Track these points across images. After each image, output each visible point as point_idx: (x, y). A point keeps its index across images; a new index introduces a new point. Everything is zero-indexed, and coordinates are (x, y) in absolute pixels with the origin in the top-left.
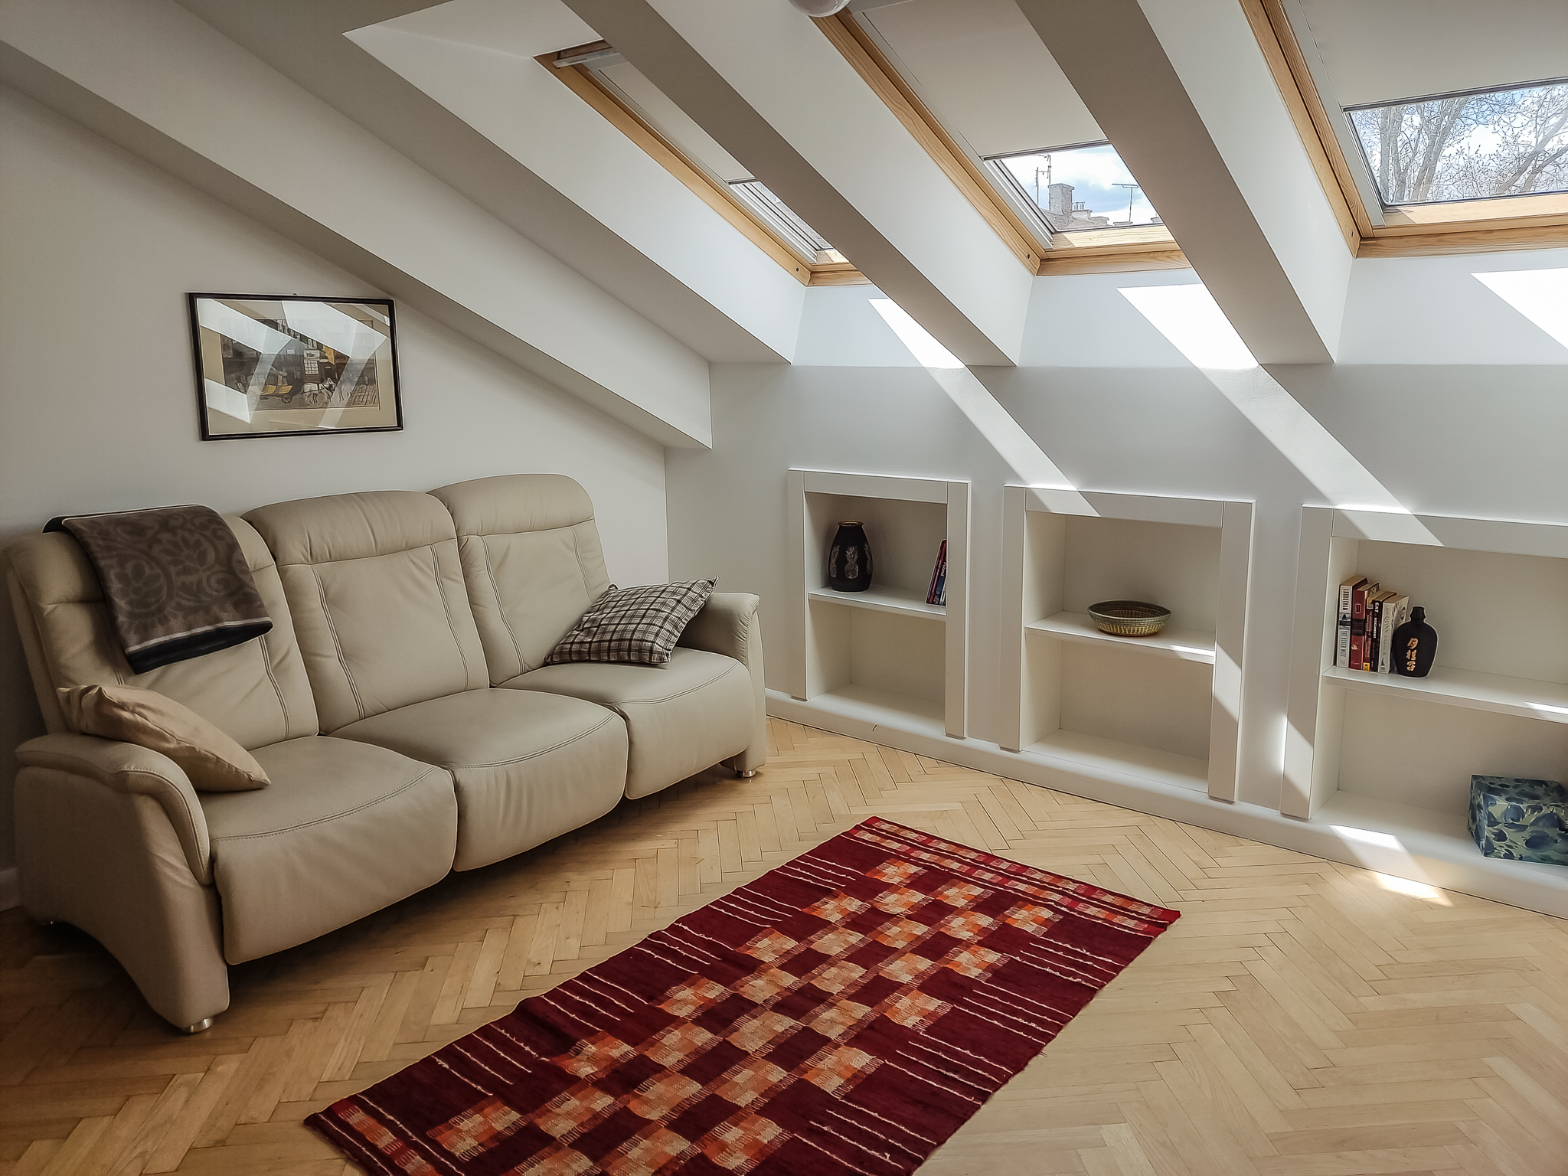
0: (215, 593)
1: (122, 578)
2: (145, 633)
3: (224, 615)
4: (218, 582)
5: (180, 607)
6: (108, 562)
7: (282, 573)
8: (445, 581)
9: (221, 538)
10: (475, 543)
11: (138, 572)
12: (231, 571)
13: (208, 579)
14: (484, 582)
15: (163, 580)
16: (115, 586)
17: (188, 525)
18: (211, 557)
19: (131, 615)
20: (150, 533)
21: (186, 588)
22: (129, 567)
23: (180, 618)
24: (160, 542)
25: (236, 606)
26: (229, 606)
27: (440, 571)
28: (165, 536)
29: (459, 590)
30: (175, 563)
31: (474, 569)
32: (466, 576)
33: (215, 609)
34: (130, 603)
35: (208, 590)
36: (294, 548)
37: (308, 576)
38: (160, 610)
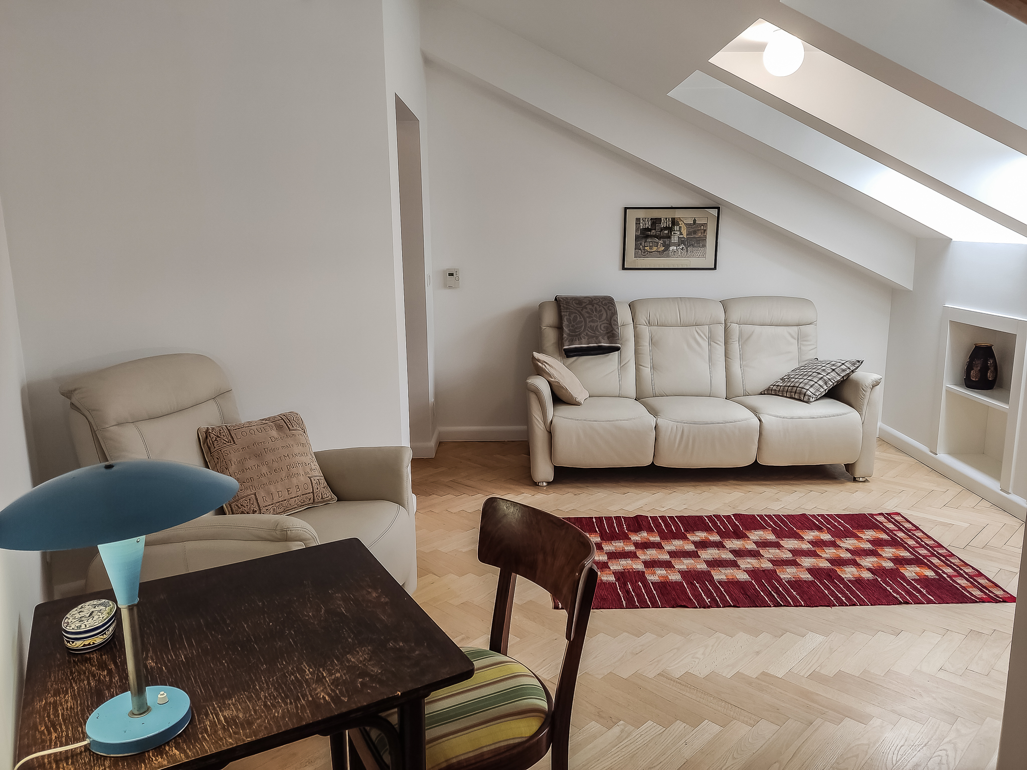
0: (602, 331)
1: (569, 320)
2: (572, 342)
3: (603, 341)
4: (604, 327)
5: (587, 335)
6: (565, 313)
7: (635, 328)
8: (712, 343)
9: (610, 310)
10: (735, 328)
11: (575, 319)
12: (610, 324)
13: (600, 326)
14: (735, 346)
15: (583, 323)
16: (565, 323)
17: (600, 304)
18: (604, 316)
19: (569, 335)
20: (584, 305)
21: (591, 328)
22: (572, 316)
23: (586, 339)
24: (586, 308)
25: (608, 338)
26: (606, 338)
27: (711, 339)
28: (590, 306)
29: (720, 349)
30: (589, 317)
31: (731, 340)
32: (726, 343)
33: (600, 338)
34: (569, 330)
35: (599, 330)
36: (642, 318)
37: (645, 331)
38: (579, 334)
